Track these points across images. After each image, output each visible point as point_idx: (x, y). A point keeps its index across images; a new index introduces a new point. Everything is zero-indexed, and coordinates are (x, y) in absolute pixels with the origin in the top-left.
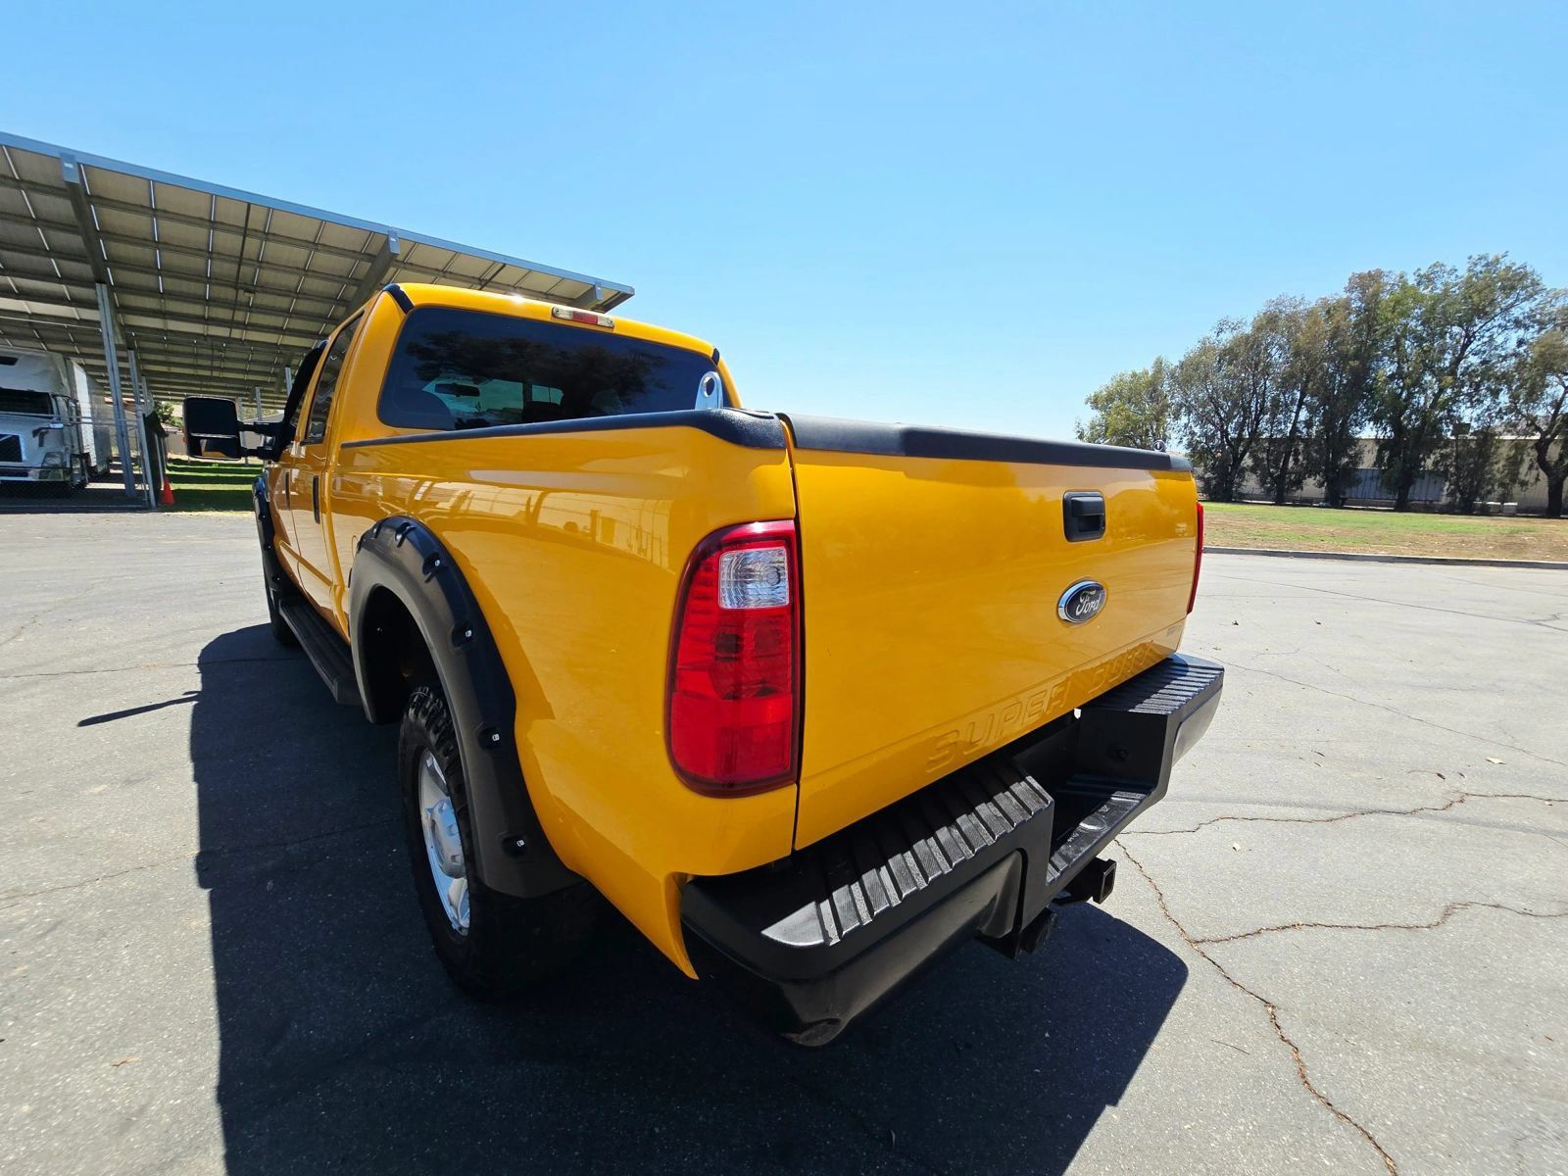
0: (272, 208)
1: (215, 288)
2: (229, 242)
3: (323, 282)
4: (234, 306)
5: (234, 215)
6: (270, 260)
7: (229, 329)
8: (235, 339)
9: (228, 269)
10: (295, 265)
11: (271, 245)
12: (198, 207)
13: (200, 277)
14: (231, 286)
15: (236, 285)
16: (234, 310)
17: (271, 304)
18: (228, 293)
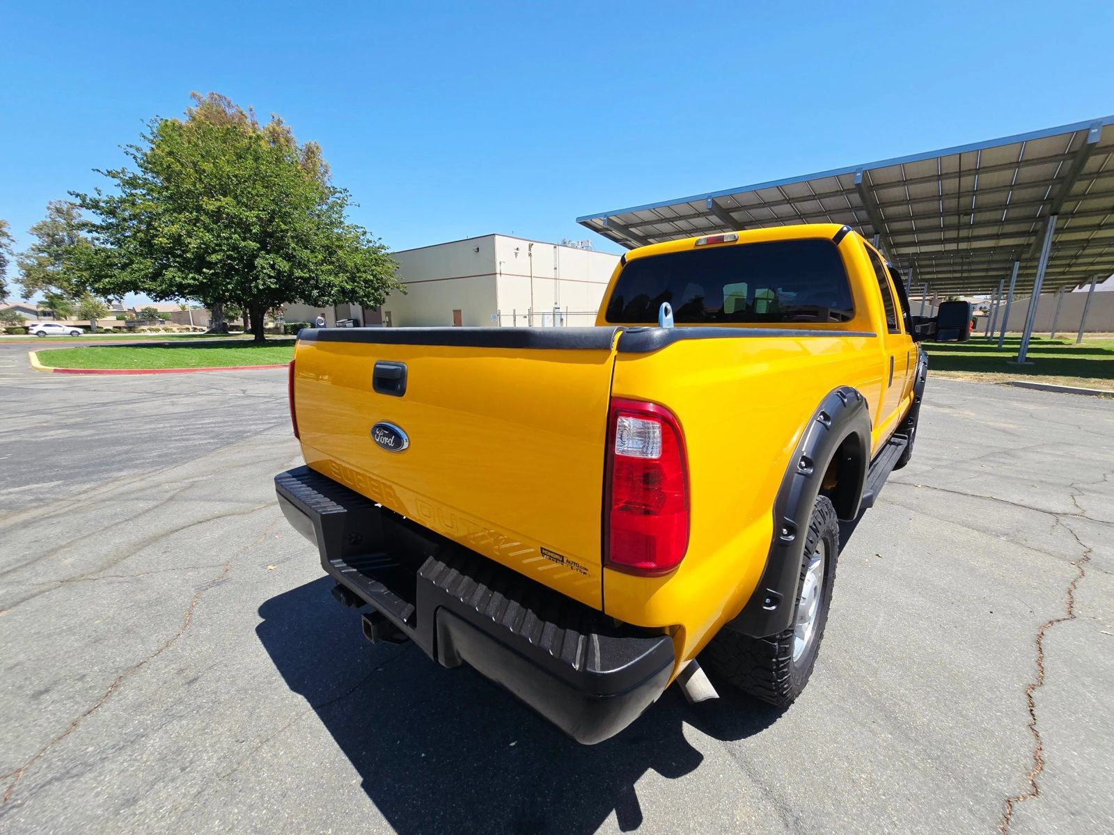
0: (978, 149)
1: (947, 218)
2: (951, 185)
3: (1029, 190)
4: (958, 227)
5: (951, 165)
6: (982, 188)
7: (956, 244)
8: (961, 250)
9: (952, 203)
10: (1003, 185)
11: (983, 176)
12: (930, 169)
13: (937, 214)
14: (955, 214)
15: (959, 212)
16: (959, 230)
17: (987, 218)
18: (953, 220)
